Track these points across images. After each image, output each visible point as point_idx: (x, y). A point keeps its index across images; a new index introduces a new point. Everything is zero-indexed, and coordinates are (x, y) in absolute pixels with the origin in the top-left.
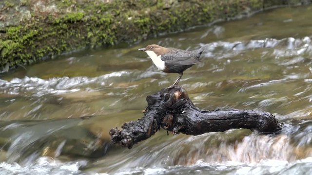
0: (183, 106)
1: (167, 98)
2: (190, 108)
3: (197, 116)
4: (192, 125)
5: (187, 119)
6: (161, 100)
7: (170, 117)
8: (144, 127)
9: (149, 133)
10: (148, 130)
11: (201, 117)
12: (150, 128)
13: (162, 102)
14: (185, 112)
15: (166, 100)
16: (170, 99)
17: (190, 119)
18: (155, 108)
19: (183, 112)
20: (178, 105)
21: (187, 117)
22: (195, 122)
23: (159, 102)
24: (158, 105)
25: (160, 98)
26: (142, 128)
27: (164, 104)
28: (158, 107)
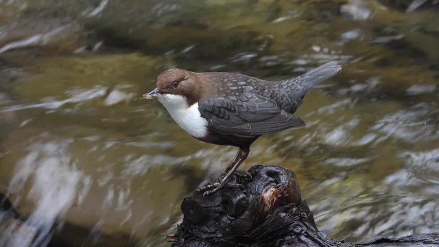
1: (241, 207)
2: (303, 238)
6: (222, 214)
13: (225, 219)
15: (236, 216)
16: (247, 212)
18: (204, 236)
20: (270, 230)
23: (218, 219)
24: (213, 230)
25: (220, 209)
27: (230, 225)
28: (213, 233)
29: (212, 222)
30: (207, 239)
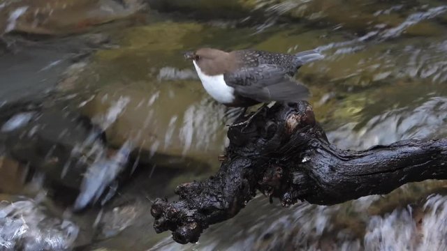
0: (303, 147)
1: (271, 132)
2: (319, 150)
3: (332, 169)
4: (322, 189)
5: (311, 176)
6: (258, 137)
7: (278, 173)
8: (224, 197)
9: (233, 209)
10: (231, 205)
11: (342, 170)
12: (235, 200)
13: (260, 141)
14: (308, 162)
15: (268, 138)
16: (276, 135)
17: (318, 177)
18: (246, 155)
19: (304, 160)
20: (294, 146)
21: (311, 172)
22: (328, 185)
23: (255, 142)
24: (252, 149)
25: (256, 134)
26: (218, 200)
27: (264, 145)
28: (253, 152)
29: (251, 144)
30: (248, 157)
